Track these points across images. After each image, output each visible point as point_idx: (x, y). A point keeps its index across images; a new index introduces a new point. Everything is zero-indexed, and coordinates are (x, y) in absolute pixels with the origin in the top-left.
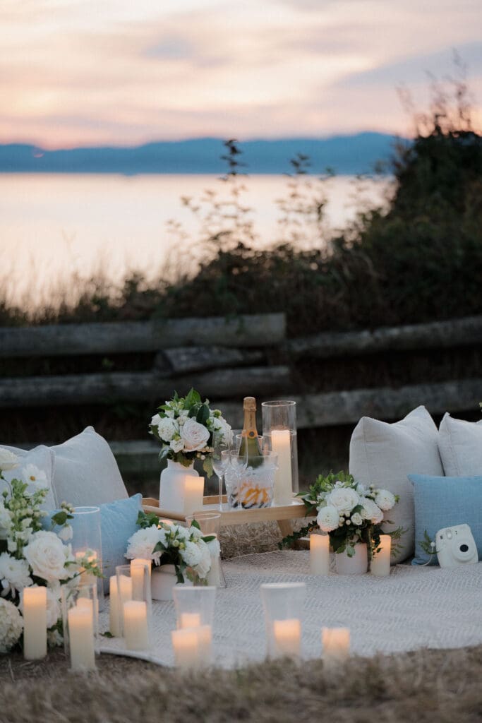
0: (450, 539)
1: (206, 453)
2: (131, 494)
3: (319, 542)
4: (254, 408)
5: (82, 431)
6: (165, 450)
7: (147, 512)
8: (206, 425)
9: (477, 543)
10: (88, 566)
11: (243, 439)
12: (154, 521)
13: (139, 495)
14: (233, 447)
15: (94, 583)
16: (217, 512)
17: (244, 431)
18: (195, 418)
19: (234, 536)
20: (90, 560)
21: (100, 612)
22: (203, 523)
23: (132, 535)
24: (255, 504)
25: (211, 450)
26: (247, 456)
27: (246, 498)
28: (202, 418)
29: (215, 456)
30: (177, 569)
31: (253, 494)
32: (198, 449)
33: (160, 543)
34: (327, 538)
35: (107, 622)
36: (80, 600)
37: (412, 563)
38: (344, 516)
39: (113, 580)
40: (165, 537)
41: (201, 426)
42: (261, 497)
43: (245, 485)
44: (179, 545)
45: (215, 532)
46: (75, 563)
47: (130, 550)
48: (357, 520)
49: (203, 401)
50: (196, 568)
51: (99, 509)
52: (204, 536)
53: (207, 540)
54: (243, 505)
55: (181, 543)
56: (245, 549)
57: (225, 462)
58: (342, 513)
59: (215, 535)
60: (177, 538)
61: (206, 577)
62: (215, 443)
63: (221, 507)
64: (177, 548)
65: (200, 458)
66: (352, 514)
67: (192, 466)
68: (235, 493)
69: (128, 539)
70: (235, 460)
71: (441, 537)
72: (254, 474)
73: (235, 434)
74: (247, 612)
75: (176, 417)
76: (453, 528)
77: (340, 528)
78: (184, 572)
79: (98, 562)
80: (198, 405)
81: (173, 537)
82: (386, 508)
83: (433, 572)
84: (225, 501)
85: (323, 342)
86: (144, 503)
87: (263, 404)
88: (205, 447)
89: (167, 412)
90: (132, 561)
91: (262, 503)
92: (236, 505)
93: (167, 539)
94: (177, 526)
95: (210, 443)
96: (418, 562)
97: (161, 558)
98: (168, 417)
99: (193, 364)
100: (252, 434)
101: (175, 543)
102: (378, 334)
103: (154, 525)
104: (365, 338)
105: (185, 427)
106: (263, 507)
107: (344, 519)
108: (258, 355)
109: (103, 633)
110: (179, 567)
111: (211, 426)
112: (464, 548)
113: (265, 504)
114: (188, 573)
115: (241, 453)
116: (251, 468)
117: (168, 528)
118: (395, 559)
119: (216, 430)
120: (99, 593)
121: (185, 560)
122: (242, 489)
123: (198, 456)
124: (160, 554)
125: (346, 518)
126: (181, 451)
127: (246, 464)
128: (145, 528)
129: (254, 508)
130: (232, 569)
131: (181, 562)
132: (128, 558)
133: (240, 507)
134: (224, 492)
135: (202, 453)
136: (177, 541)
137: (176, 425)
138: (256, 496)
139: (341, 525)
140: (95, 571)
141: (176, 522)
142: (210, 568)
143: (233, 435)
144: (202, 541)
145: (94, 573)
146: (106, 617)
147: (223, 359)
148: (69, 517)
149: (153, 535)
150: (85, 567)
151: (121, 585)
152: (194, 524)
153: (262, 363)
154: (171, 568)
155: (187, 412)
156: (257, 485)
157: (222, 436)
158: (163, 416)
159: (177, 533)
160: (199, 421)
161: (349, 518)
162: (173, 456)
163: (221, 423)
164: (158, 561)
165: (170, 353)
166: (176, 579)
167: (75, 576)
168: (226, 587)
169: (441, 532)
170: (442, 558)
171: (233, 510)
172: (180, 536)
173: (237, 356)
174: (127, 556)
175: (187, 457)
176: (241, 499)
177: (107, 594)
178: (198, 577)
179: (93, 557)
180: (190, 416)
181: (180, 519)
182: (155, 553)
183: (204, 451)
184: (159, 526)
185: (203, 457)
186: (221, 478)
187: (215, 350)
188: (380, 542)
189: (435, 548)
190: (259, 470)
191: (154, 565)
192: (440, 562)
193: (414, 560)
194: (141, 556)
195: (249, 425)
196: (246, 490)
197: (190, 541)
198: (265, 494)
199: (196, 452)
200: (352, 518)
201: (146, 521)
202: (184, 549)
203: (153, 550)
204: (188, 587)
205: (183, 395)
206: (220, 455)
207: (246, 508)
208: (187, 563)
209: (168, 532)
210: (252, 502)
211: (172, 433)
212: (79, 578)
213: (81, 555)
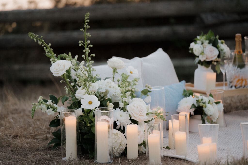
1: (217, 62)
2: (180, 80)
4: (241, 39)
5: (156, 51)
6: (197, 60)
7: (187, 90)
8: (217, 48)
10: (158, 114)
11: (235, 55)
12: (191, 94)
13: (183, 82)
14: (230, 59)
15: (161, 123)
16: (222, 90)
17: (236, 51)
18: (212, 44)
19: (232, 103)
20: (159, 112)
21: (164, 137)
22: (215, 95)
23: (180, 100)
24: (241, 86)
25: (219, 60)
26: (237, 63)
27: (237, 83)
28: (215, 44)
29: (221, 63)
30: (202, 117)
31: (240, 82)
32: (213, 59)
33: (193, 105)
35: (168, 142)
36: (154, 131)
39: (170, 121)
40: (196, 102)
41: (214, 48)
42: (244, 83)
43: (236, 77)
44: (203, 106)
45: (221, 99)
46: (152, 113)
47: (179, 108)
49: (216, 36)
50: (211, 116)
51: (163, 88)
52: (216, 101)
53: (217, 103)
54: (235, 87)
55: (204, 105)
56: (237, 108)
57: (226, 66)
59: (221, 101)
60: (202, 102)
61: (216, 121)
62: (222, 56)
63: (224, 88)
64: (202, 107)
67: (210, 68)
68: (231, 81)
69: (178, 102)
70: (231, 65)
72: (240, 72)
73: (231, 52)
74: (236, 137)
75: (202, 43)
78: (205, 119)
79: (163, 113)
80: (213, 38)
81: (200, 101)
84: (226, 85)
86: (186, 86)
87: (245, 37)
88: (216, 59)
89: (198, 42)
90: (180, 113)
91: (245, 86)
92: (232, 87)
93: (197, 103)
94: (202, 96)
95: (219, 56)
98: (198, 44)
100: (239, 52)
101: (201, 104)
103: (191, 96)
105: (207, 49)
106: (245, 88)
109: (165, 147)
110: (203, 116)
111: (219, 48)
113: (246, 86)
114: (207, 119)
115: (235, 61)
116: (239, 69)
117: (197, 97)
119: (222, 50)
120: (164, 129)
121: (206, 113)
122: (234, 79)
123: (213, 63)
124: (193, 110)
126: (205, 61)
127: (237, 67)
128: (186, 97)
129: (241, 88)
130: (229, 118)
131: (204, 114)
132: (178, 112)
133: (234, 88)
134: (226, 80)
136: (202, 104)
137: (202, 48)
138: (242, 83)
140: (161, 117)
141: (201, 94)
142: (218, 117)
143: (230, 52)
144: (215, 104)
145: (161, 118)
146: (167, 140)
147: (229, 19)
148: (149, 91)
149: (191, 100)
150: (157, 115)
151: (174, 124)
152: (211, 95)
154: (199, 117)
155: (207, 41)
156: (242, 77)
157: (224, 53)
158: (196, 43)
159: (202, 100)
160: (213, 46)
162: (200, 63)
163: (224, 47)
164: (193, 113)
166: (201, 122)
167: (152, 120)
168: (226, 126)
171: (230, 89)
172: (204, 101)
174: (178, 111)
175: (207, 64)
176: (234, 84)
177: (168, 129)
178: (212, 121)
179: (161, 110)
180: (209, 43)
181: (204, 94)
182: (191, 109)
183: (216, 60)
184: (193, 96)
185: (215, 63)
186: (224, 74)
187: (225, 14)
190: (243, 70)
191: (191, 115)
194: (185, 111)
195: (238, 48)
196: (237, 79)
197: (209, 103)
198: (246, 82)
199: (211, 61)
201: (187, 94)
202: (205, 107)
203: (190, 108)
204: (207, 124)
205: (205, 33)
206: (224, 62)
207: (237, 88)
208: (207, 114)
209: (198, 99)
210: (240, 85)
211: (200, 52)
212: (154, 121)
213: (154, 110)
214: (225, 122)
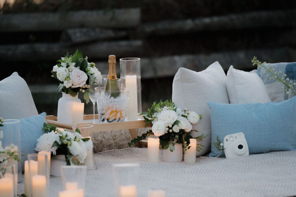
0: (232, 141)
1: (85, 89)
2: (40, 112)
3: (153, 143)
4: (115, 62)
5: (11, 75)
6: (61, 86)
7: (48, 123)
8: (86, 72)
9: (248, 144)
10: (11, 154)
11: (108, 80)
12: (53, 128)
13: (44, 114)
14: (102, 86)
15: (15, 165)
16: (91, 124)
17: (109, 75)
18: (79, 67)
19: (103, 139)
20: (12, 151)
21: (19, 183)
22: (83, 130)
23: (39, 137)
24: (115, 119)
25: (89, 86)
26: (110, 91)
27: (110, 115)
28: (83, 68)
29: (91, 90)
30: (66, 158)
31: (114, 114)
32: (81, 86)
33: (56, 142)
34: (158, 140)
35: (23, 188)
36: (6, 175)
37: (209, 156)
38: (168, 127)
39: (26, 163)
40: (59, 138)
41: (82, 72)
42: (118, 115)
43: (109, 108)
44: (68, 143)
46: (3, 152)
47: (38, 146)
48: (176, 129)
49: (84, 57)
50: (78, 156)
51: (19, 121)
52: (83, 138)
53: (85, 140)
54: (108, 120)
55: (69, 142)
56: (110, 147)
57: (97, 94)
58: (167, 125)
59: (90, 137)
60: (66, 138)
61: (84, 162)
62: (91, 83)
63: (94, 121)
64: (67, 145)
65: (81, 92)
66: (173, 126)
67: (77, 96)
68: (102, 113)
69: (37, 139)
70: (103, 93)
71: (227, 140)
72: (114, 101)
74: (108, 183)
75: (68, 66)
76: (234, 135)
77: (165, 134)
78: (71, 159)
79: (17, 152)
80: (81, 59)
81: (64, 138)
82: (194, 122)
83: (222, 161)
84: (97, 118)
85: (163, 26)
86: (47, 118)
87: (120, 60)
88: (85, 85)
89: (62, 64)
90: (39, 152)
91: (119, 119)
92: (103, 120)
93: (60, 140)
94: (66, 132)
95: (88, 82)
96: (213, 155)
97: (57, 151)
98: (63, 67)
99: (84, 39)
100: (113, 77)
101: (65, 142)
102: (197, 22)
103: (53, 131)
104: (189, 24)
105: (73, 73)
106: (120, 122)
107: (168, 129)
108: (123, 33)
109: (20, 195)
110: (67, 156)
111: (88, 72)
112: (240, 147)
113: (121, 119)
114: (73, 160)
115: (107, 89)
116: (112, 98)
117: (61, 133)
118: (199, 153)
119: (91, 74)
120: (19, 172)
121: (71, 152)
122: (107, 111)
123: (81, 90)
124: (56, 148)
125: (170, 128)
126: (70, 87)
127: (110, 96)
128: (47, 133)
129: (115, 122)
130: (100, 159)
131: (69, 153)
132: (37, 151)
133: (106, 121)
134: (96, 113)
135: (83, 89)
136: (67, 141)
137: (68, 71)
138: (116, 115)
139: (167, 132)
140: (16, 157)
141: (65, 129)
142: (87, 158)
143: (102, 78)
144: (82, 141)
145: (15, 159)
146: (22, 186)
147: (103, 35)
148: (1, 125)
149: (52, 137)
150: (10, 155)
151: (31, 166)
152: (77, 130)
153: (126, 38)
154: (63, 157)
155: (74, 64)
156: (116, 108)
157: (95, 78)
158: (60, 66)
159: (66, 136)
160: (81, 69)
161: (171, 128)
162: (66, 90)
163: (94, 70)
164: (55, 153)
165: (70, 32)
166: (66, 163)
167: (4, 160)
168: (96, 169)
169: (227, 137)
170: (227, 153)
171: (101, 123)
172: (68, 138)
173: (110, 34)
174: (36, 149)
175: (74, 91)
176: (106, 116)
177: (23, 173)
178: (79, 162)
179: (15, 149)
180: (76, 66)
181: (69, 128)
182: (53, 148)
183: (84, 88)
184: (56, 132)
185: (84, 91)
186: (94, 104)
187: (98, 30)
188: (190, 143)
189: (223, 146)
190: (117, 99)
191: (52, 155)
192: (226, 156)
193: (211, 154)
194: (45, 150)
195: (112, 72)
196: (109, 111)
197: (75, 141)
198: (121, 114)
199: (79, 88)
200: (173, 128)
201: (48, 129)
202: (70, 145)
203: (51, 146)
204: (73, 166)
205: (72, 54)
206: (94, 90)
207: (109, 122)
208: (73, 154)
209: (61, 135)
210: (113, 118)
211: (65, 77)
212: (6, 162)
213: (7, 148)
214: (95, 163)
